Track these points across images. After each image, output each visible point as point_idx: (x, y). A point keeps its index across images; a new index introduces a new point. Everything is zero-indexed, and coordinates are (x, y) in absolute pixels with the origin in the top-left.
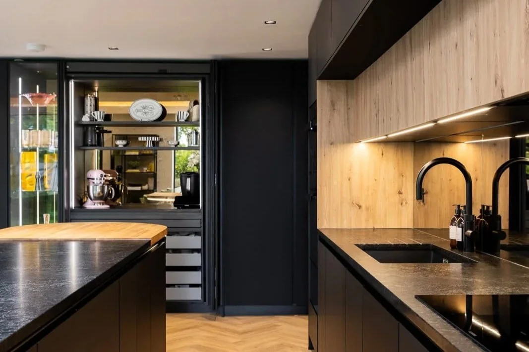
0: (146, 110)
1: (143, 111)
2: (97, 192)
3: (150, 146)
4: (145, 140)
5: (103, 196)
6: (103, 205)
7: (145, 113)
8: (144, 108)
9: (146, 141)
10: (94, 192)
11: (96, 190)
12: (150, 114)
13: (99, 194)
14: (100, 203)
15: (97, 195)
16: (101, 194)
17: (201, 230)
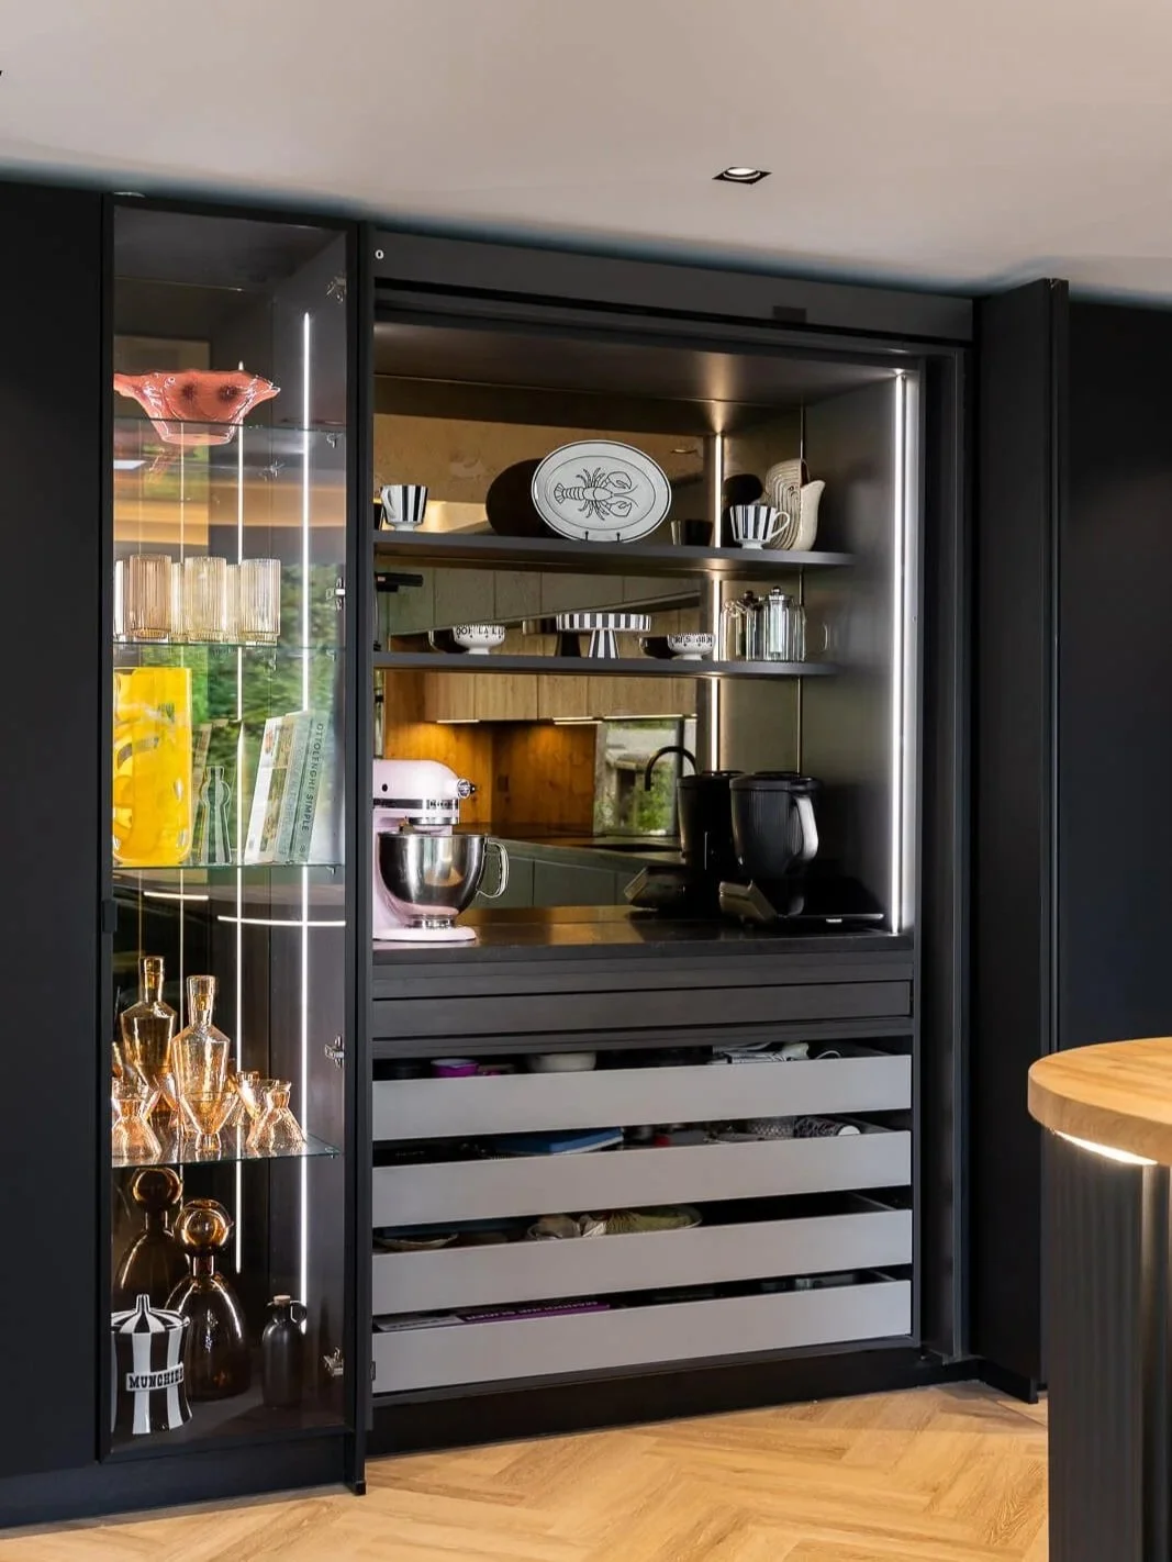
0: (601, 494)
1: (588, 494)
2: (438, 867)
3: (601, 654)
4: (587, 626)
5: (460, 886)
6: (453, 924)
7: (595, 504)
8: (592, 483)
9: (589, 634)
10: (427, 865)
11: (433, 857)
12: (615, 509)
13: (446, 875)
14: (443, 921)
15: (435, 881)
16: (455, 878)
17: (914, 1029)
